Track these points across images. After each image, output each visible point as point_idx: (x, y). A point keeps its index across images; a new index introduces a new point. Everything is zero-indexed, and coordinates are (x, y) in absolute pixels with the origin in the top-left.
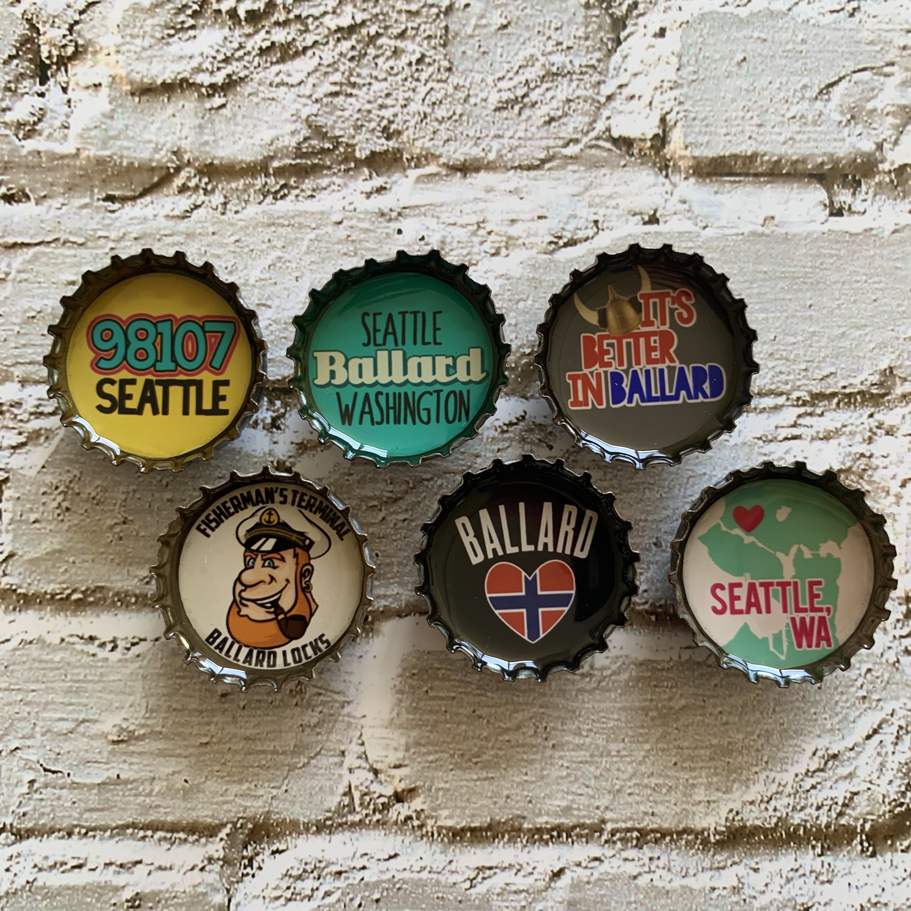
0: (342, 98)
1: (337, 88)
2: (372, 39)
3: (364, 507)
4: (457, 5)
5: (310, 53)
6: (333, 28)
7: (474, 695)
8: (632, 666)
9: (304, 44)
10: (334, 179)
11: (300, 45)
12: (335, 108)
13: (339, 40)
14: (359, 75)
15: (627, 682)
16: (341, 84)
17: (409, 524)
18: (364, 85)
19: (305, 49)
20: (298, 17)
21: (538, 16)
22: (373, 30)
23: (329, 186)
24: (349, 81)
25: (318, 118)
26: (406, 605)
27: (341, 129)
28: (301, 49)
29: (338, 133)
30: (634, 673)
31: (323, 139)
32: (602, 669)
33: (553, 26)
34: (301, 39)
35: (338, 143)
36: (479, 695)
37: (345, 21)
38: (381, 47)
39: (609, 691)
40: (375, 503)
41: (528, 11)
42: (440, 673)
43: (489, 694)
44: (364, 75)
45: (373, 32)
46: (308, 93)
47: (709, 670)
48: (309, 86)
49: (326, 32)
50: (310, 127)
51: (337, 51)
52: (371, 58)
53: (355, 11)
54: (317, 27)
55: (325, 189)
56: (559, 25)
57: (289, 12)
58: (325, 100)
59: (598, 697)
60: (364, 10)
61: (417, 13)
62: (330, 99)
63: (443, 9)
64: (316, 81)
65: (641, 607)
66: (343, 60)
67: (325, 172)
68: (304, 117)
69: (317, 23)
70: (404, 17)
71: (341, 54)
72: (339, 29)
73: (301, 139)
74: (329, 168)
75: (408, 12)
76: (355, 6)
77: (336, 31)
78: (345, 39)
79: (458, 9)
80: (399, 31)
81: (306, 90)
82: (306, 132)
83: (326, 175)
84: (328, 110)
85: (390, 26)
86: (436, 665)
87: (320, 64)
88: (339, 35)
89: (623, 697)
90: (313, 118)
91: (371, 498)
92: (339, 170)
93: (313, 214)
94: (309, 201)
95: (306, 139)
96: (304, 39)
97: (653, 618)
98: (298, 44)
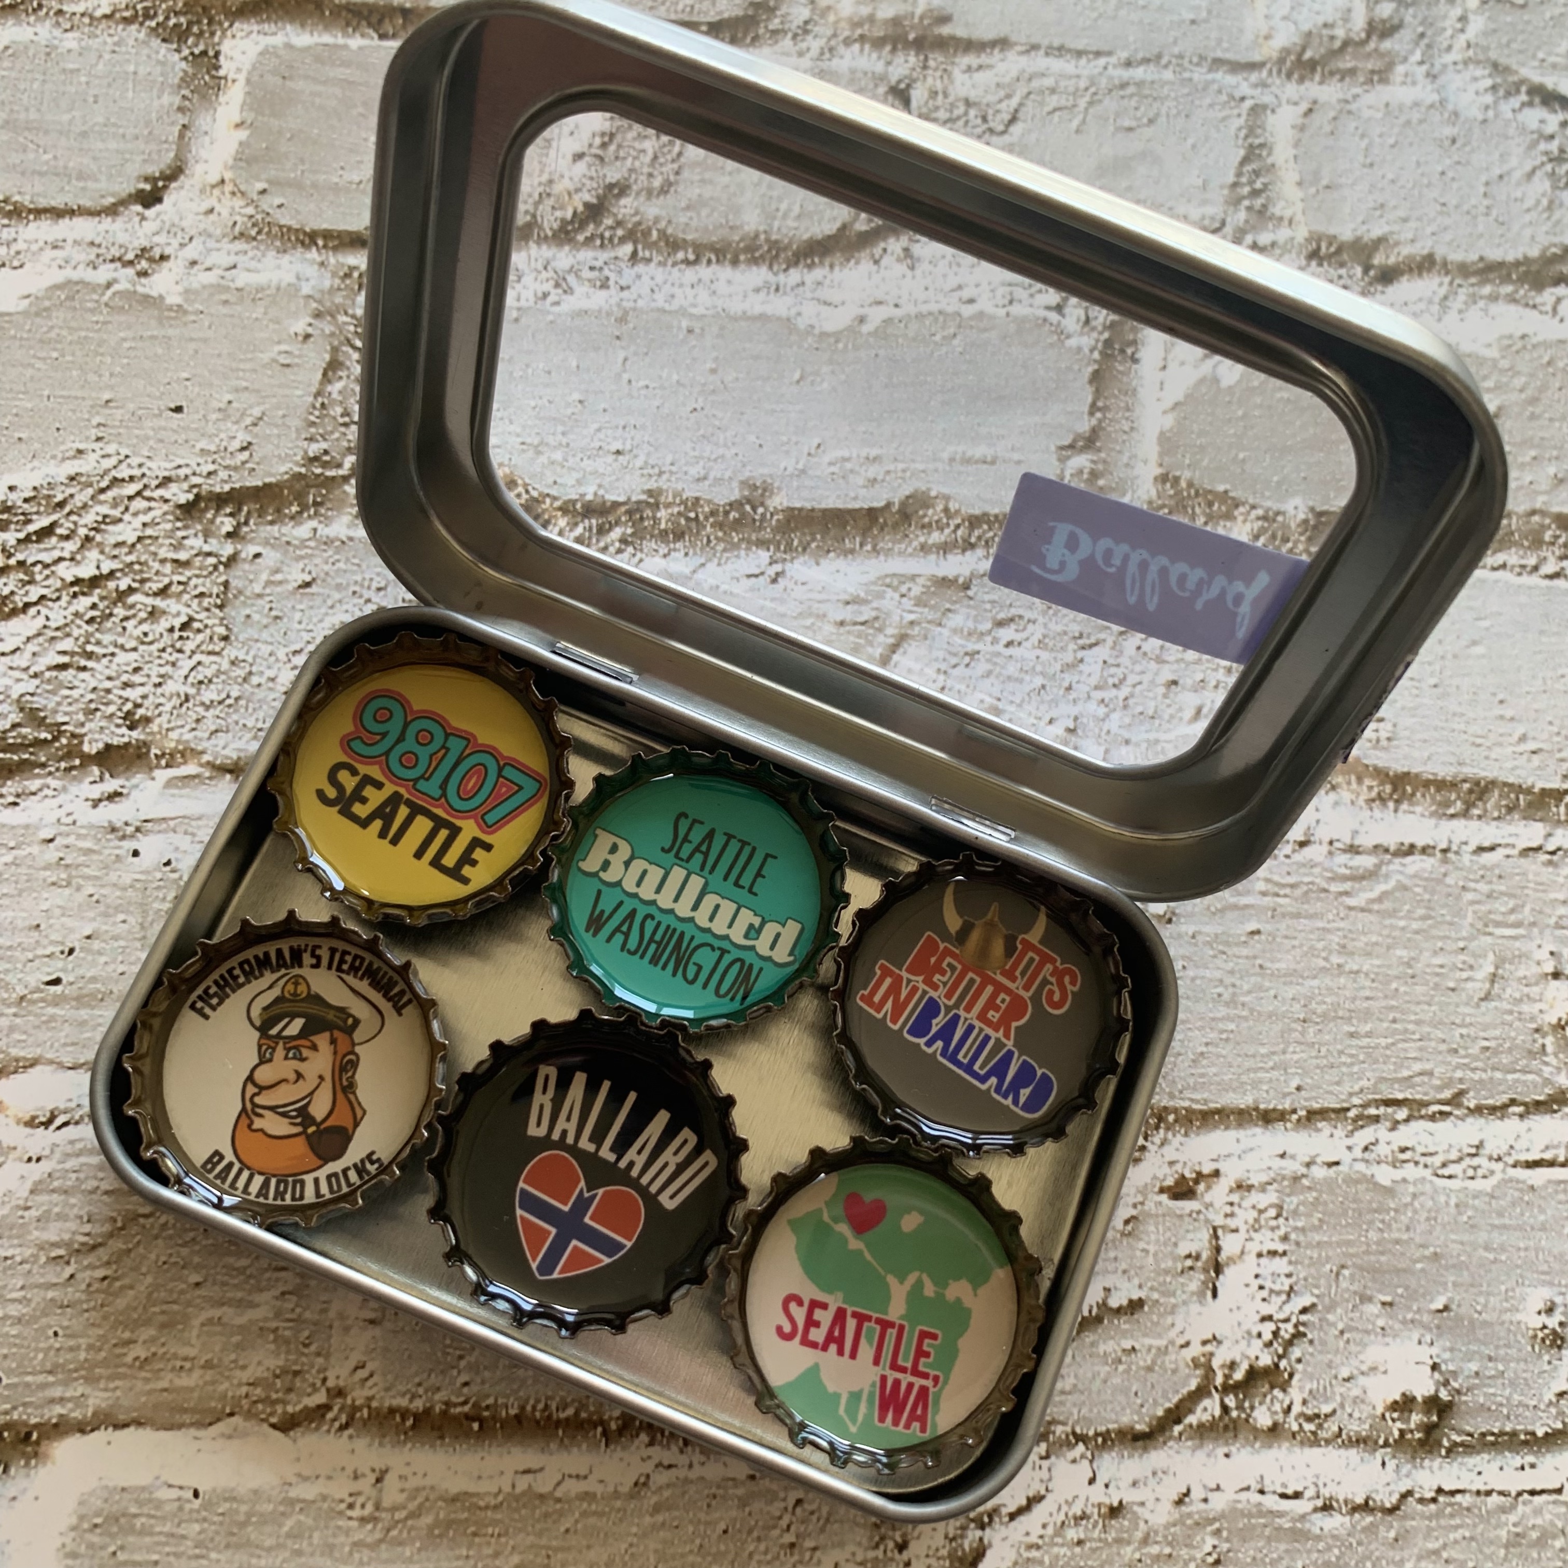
0: (71, 672)
1: (66, 659)
2: (121, 596)
3: (43, 1259)
4: (243, 555)
5: (32, 611)
6: (70, 579)
7: (190, 1558)
8: (440, 1503)
9: (26, 599)
10: (49, 780)
11: (19, 601)
12: (61, 686)
13: (75, 595)
14: (98, 643)
15: (431, 1528)
16: (72, 654)
17: (110, 1285)
18: (104, 656)
19: (27, 605)
20: (21, 564)
21: (354, 572)
22: (123, 584)
23: (40, 790)
24: (85, 651)
25: (35, 699)
26: (95, 1414)
27: (66, 714)
28: (20, 605)
29: (61, 719)
30: (442, 1515)
31: (39, 726)
32: (394, 1509)
33: (375, 585)
34: (22, 592)
35: (60, 732)
36: (198, 1557)
37: (86, 571)
38: (132, 606)
39: (401, 1544)
40: (61, 1252)
41: (341, 565)
42: (138, 1523)
43: (213, 1555)
44: (105, 642)
45: (123, 586)
46: (24, 664)
47: (558, 1506)
48: (27, 655)
49: (59, 584)
50: (22, 710)
51: (72, 609)
52: (117, 620)
53: (102, 557)
54: (47, 577)
55: (34, 794)
56: (382, 585)
57: (10, 556)
58: (48, 674)
59: (384, 1555)
60: (115, 557)
61: (186, 564)
62: (54, 673)
63: (224, 560)
64: (37, 649)
65: (459, 1410)
66: (78, 622)
67: (37, 771)
68: (15, 696)
69: (47, 572)
70: (168, 569)
71: (77, 614)
72: (77, 581)
73: (8, 726)
74: (43, 766)
75: (176, 561)
76: (102, 552)
77: (72, 584)
78: (84, 594)
79: (244, 560)
80: (161, 586)
81: (21, 660)
82: (15, 717)
83: (38, 776)
84: (49, 687)
85: (148, 580)
86: (133, 1510)
87: (45, 627)
88: (76, 589)
89: (423, 1553)
90: (28, 698)
91: (55, 1245)
92: (58, 769)
93: (13, 827)
94: (9, 811)
95: (14, 726)
96: (27, 593)
97: (476, 1426)
98: (17, 598)
